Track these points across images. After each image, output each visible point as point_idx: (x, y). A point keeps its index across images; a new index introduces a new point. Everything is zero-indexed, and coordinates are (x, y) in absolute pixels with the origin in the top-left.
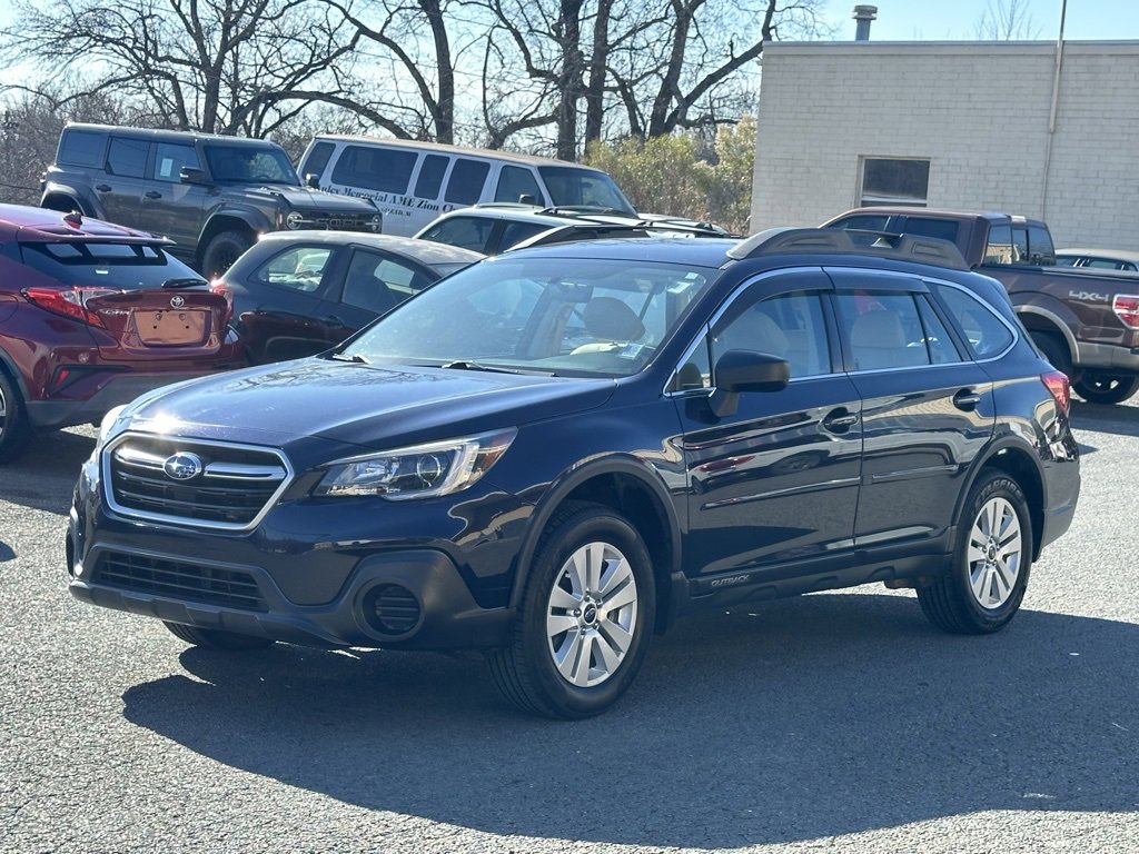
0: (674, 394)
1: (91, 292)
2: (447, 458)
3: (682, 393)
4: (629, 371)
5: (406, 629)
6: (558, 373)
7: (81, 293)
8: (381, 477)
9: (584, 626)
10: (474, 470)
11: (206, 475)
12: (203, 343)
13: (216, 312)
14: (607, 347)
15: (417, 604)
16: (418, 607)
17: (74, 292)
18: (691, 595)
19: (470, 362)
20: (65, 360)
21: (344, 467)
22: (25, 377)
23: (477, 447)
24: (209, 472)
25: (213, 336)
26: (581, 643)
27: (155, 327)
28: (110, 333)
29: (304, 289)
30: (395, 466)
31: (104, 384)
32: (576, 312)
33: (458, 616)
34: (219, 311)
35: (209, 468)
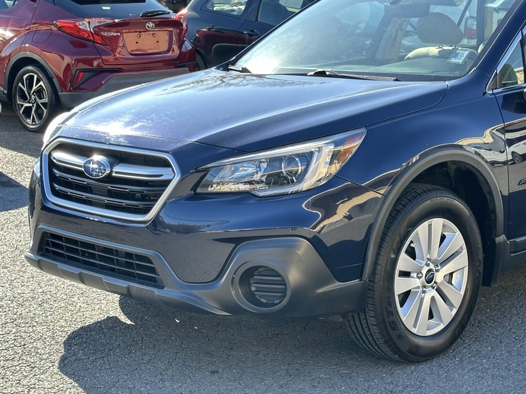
0: (495, 91)
1: (95, 22)
2: (307, 158)
3: (500, 90)
4: (457, 74)
5: (276, 302)
6: (399, 78)
7: (89, 23)
8: (253, 174)
9: (424, 287)
10: (331, 163)
11: (114, 174)
12: (168, 51)
13: (175, 31)
14: (434, 50)
15: (284, 283)
16: (285, 285)
17: (85, 22)
18: (511, 252)
19: (328, 70)
20: (82, 66)
21: (220, 168)
22: (58, 77)
23: (332, 147)
24: (116, 173)
25: (175, 47)
26: (422, 300)
27: (137, 43)
28: (109, 47)
29: (235, 13)
30: (264, 165)
31: (106, 80)
32: (410, 24)
33: (320, 291)
34: (178, 31)
35: (117, 169)
